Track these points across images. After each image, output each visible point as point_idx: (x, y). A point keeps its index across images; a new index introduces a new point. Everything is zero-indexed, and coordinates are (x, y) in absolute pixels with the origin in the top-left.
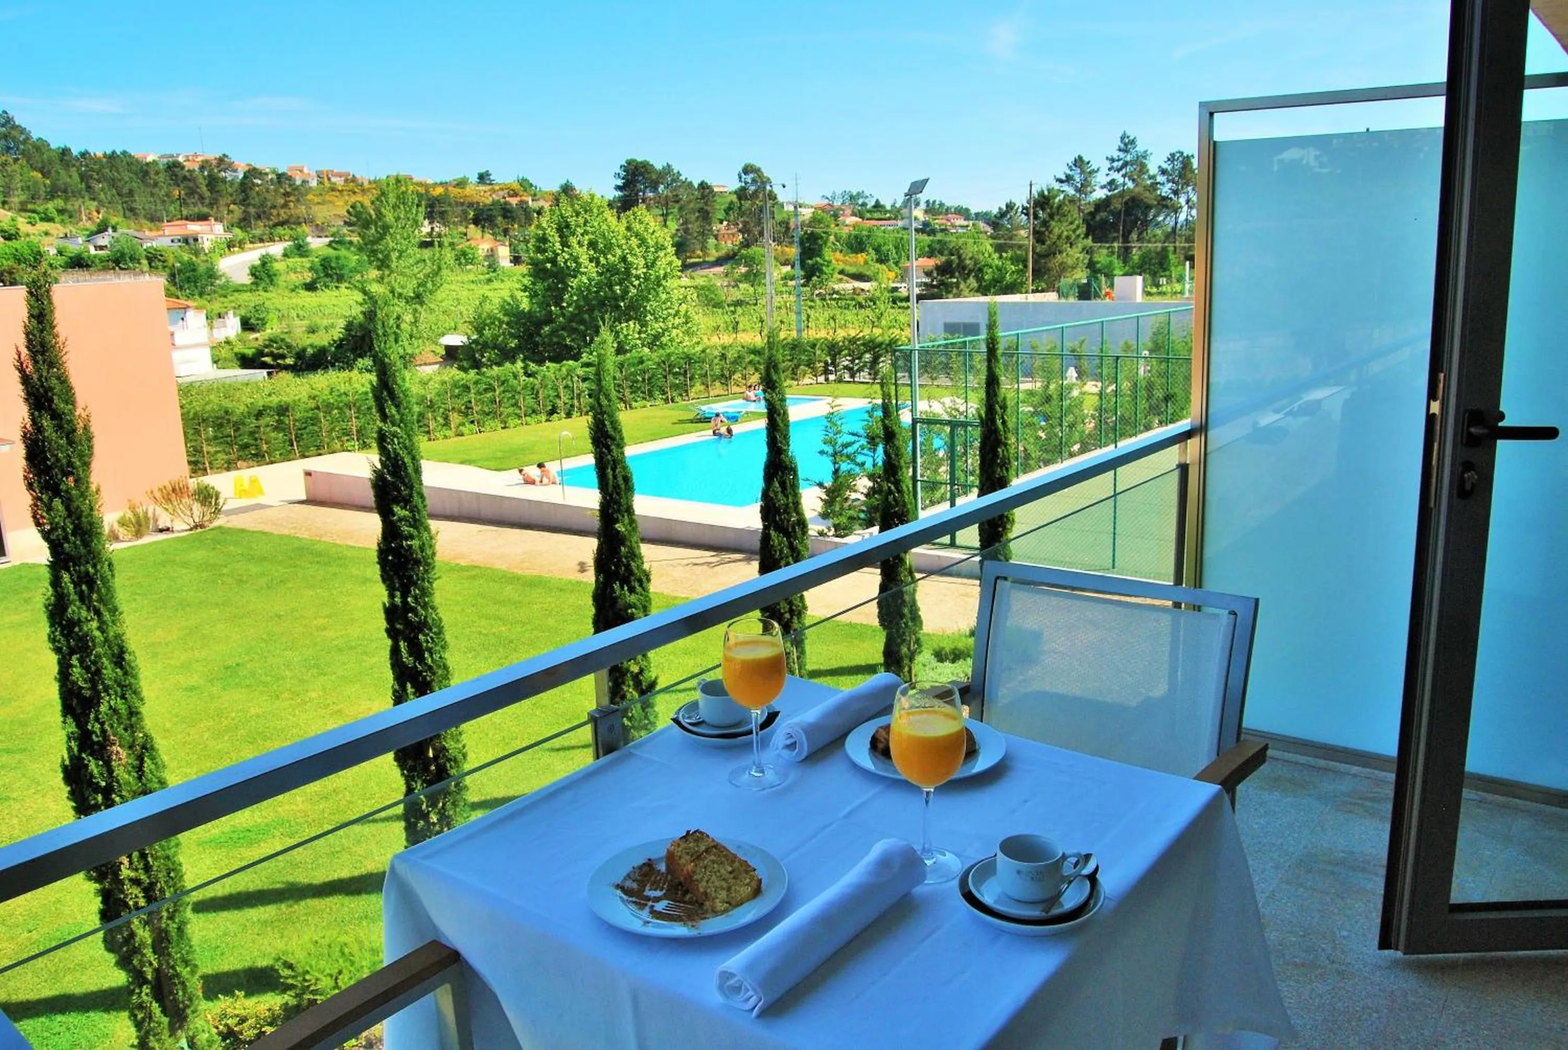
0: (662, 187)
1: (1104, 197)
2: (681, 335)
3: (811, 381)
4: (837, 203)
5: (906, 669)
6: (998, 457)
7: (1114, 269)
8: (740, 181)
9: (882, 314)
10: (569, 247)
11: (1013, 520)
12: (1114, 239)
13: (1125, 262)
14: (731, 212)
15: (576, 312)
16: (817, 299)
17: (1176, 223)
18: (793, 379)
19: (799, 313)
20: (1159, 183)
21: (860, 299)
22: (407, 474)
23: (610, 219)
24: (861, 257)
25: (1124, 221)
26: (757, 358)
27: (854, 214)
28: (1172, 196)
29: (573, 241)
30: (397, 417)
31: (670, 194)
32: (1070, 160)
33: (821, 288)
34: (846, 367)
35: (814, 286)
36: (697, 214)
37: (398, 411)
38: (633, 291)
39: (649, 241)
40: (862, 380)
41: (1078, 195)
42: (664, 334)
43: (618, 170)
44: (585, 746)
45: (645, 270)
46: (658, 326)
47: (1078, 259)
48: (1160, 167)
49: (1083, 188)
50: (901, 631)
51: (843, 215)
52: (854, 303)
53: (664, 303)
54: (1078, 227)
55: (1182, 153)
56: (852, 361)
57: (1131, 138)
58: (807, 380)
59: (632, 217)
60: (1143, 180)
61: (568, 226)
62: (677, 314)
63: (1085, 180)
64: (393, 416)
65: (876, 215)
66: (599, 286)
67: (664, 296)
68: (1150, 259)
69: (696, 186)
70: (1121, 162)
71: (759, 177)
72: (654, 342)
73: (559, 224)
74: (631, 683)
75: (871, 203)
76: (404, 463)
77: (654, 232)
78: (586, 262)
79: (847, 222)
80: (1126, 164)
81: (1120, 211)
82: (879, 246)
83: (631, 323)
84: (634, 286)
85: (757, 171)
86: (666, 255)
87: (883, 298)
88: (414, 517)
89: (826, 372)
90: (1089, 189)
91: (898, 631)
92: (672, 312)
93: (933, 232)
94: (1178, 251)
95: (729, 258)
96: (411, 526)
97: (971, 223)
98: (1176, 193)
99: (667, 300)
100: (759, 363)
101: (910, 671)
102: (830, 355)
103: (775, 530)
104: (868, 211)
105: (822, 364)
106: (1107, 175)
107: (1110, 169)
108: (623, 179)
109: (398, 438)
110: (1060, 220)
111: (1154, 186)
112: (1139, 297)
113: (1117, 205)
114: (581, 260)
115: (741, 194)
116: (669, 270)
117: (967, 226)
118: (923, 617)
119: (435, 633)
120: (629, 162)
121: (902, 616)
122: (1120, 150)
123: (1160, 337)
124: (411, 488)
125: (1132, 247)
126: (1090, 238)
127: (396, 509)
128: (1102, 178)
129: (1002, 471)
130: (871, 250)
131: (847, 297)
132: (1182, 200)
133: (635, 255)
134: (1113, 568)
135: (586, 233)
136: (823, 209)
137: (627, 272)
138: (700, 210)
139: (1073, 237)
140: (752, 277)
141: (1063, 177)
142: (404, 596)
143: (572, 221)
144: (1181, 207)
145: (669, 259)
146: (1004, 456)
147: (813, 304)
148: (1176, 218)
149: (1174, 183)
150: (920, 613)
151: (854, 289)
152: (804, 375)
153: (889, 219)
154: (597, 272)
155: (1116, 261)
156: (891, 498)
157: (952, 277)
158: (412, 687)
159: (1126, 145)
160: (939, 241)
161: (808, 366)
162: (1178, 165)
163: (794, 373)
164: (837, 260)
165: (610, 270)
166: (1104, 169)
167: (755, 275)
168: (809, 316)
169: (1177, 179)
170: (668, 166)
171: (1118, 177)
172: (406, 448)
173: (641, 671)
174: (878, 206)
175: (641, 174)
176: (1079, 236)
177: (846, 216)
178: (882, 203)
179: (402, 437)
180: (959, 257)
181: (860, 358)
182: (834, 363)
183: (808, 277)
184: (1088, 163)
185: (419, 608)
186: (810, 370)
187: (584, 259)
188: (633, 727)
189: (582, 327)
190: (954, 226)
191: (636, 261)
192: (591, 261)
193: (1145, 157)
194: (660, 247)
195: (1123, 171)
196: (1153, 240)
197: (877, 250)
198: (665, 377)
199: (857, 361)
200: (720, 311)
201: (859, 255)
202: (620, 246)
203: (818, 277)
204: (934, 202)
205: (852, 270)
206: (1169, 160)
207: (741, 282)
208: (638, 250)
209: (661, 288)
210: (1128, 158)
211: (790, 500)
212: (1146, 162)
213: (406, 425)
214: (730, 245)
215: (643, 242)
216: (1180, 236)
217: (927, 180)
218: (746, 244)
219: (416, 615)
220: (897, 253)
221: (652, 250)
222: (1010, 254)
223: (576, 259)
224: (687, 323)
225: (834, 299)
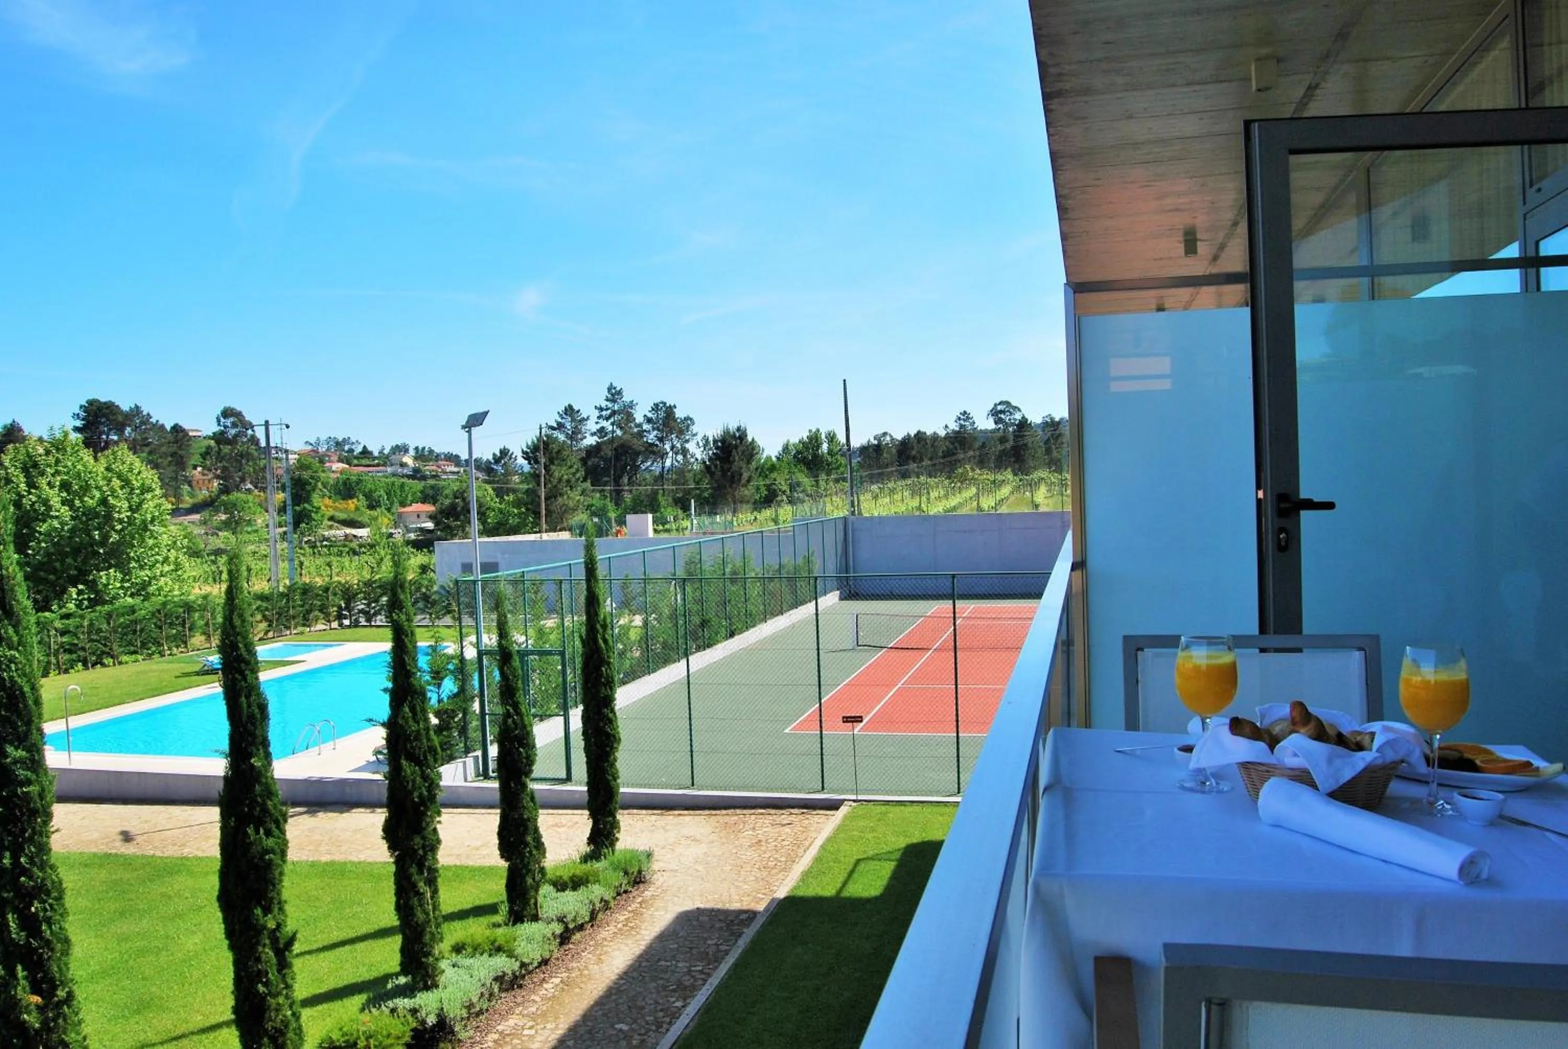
0: (128, 429)
1: (594, 443)
2: (170, 583)
3: (324, 627)
4: (322, 449)
5: (532, 901)
6: (601, 676)
7: (608, 511)
8: (219, 425)
9: (382, 559)
10: (36, 488)
11: (620, 739)
12: (605, 484)
13: (617, 504)
14: (208, 457)
15: (45, 560)
16: (306, 546)
17: (663, 468)
18: (304, 625)
19: (292, 560)
20: (645, 431)
21: (354, 545)
22: (26, 706)
23: (86, 458)
24: (352, 504)
25: (615, 465)
26: (264, 605)
27: (340, 460)
28: (658, 443)
29: (43, 482)
30: (15, 639)
31: (139, 437)
32: (561, 409)
33: (309, 535)
34: (361, 611)
35: (302, 534)
36: (170, 459)
37: (17, 632)
38: (114, 537)
39: (134, 482)
40: (378, 623)
41: (569, 442)
42: (150, 582)
43: (77, 411)
44: (227, 1024)
45: (129, 514)
46: (144, 574)
47: (579, 500)
48: (645, 416)
49: (575, 435)
50: (526, 860)
51: (330, 461)
52: (347, 549)
53: (151, 549)
54: (577, 470)
55: (664, 404)
56: (368, 605)
57: (618, 389)
58: (320, 626)
59: (111, 457)
60: (631, 427)
61: (35, 465)
62: (166, 560)
63: (576, 427)
64: (10, 638)
65: (364, 462)
66: (73, 531)
67: (151, 542)
68: (642, 501)
69: (168, 428)
70: (609, 411)
71: (240, 421)
72: (141, 590)
73: (24, 464)
74: (267, 942)
75: (358, 449)
76: (23, 693)
77: (139, 473)
78: (58, 506)
79: (334, 469)
80: (614, 413)
81: (611, 458)
82: (371, 491)
83: (111, 571)
84: (115, 531)
85: (238, 415)
86: (153, 497)
87: (382, 544)
88: (33, 761)
89: (340, 617)
90: (579, 436)
91: (522, 861)
92: (160, 558)
93: (424, 478)
94: (666, 493)
95: (208, 505)
96: (28, 769)
97: (462, 470)
98: (661, 440)
99: (156, 545)
100: (267, 609)
101: (536, 904)
102: (343, 598)
103: (406, 759)
104: (356, 458)
105: (335, 609)
106: (597, 423)
107: (598, 418)
108: (83, 420)
109: (16, 664)
110: (559, 465)
111: (641, 434)
112: (651, 534)
113: (608, 452)
114: (52, 503)
115: (219, 438)
116: (157, 514)
117: (458, 472)
118: (546, 845)
119: (56, 899)
120: (91, 403)
121: (527, 845)
122: (607, 400)
123: (692, 566)
124: (29, 723)
125: (623, 490)
126: (589, 481)
127: (10, 749)
128: (592, 426)
129: (606, 690)
130: (361, 497)
131: (339, 544)
132: (667, 447)
133: (117, 497)
134: (693, 785)
135: (57, 473)
136: (308, 454)
137: (108, 517)
138: (173, 455)
139: (573, 480)
140: (233, 525)
141: (555, 425)
142: (15, 858)
143: (41, 460)
144: (667, 453)
145: (156, 501)
146: (607, 674)
147: (302, 551)
148: (663, 463)
149: (659, 430)
150: (543, 840)
151: (346, 536)
152: (316, 621)
153: (378, 465)
154: (71, 516)
155: (609, 504)
156: (510, 721)
157: (456, 520)
158: (24, 970)
159: (613, 395)
160: (432, 487)
161: (321, 611)
162: (662, 414)
163: (305, 619)
164: (326, 506)
165: (91, 514)
166: (594, 418)
167: (237, 523)
168: (301, 564)
169: (661, 427)
170: (137, 407)
171: (607, 425)
172: (25, 675)
173: (279, 926)
174: (365, 452)
175: (104, 415)
176: (578, 479)
177: (333, 462)
178: (370, 449)
179: (21, 663)
180: (464, 499)
181: (376, 601)
182: (348, 608)
183: (296, 524)
184: (578, 411)
185: (35, 869)
186: (322, 616)
187: (55, 502)
188: (270, 994)
189: (52, 577)
190: (445, 472)
191: (119, 504)
192: (63, 504)
193: (631, 407)
194: (145, 489)
195: (612, 420)
196: (644, 483)
197: (368, 496)
198: (160, 628)
199: (373, 605)
200: (199, 561)
201: (350, 502)
202: (98, 488)
203: (307, 524)
204: (424, 448)
205: (342, 516)
206: (653, 409)
207: (220, 530)
208: (120, 491)
209: (148, 533)
210: (616, 408)
211: (421, 726)
212: (633, 411)
213: (24, 647)
214: (205, 492)
215: (126, 483)
216: (667, 479)
217: (486, 413)
218: (225, 490)
219: (31, 877)
220: (388, 499)
221: (138, 491)
222: (511, 497)
223: (46, 502)
224: (176, 570)
225: (326, 546)
